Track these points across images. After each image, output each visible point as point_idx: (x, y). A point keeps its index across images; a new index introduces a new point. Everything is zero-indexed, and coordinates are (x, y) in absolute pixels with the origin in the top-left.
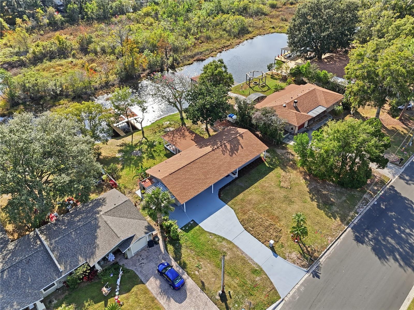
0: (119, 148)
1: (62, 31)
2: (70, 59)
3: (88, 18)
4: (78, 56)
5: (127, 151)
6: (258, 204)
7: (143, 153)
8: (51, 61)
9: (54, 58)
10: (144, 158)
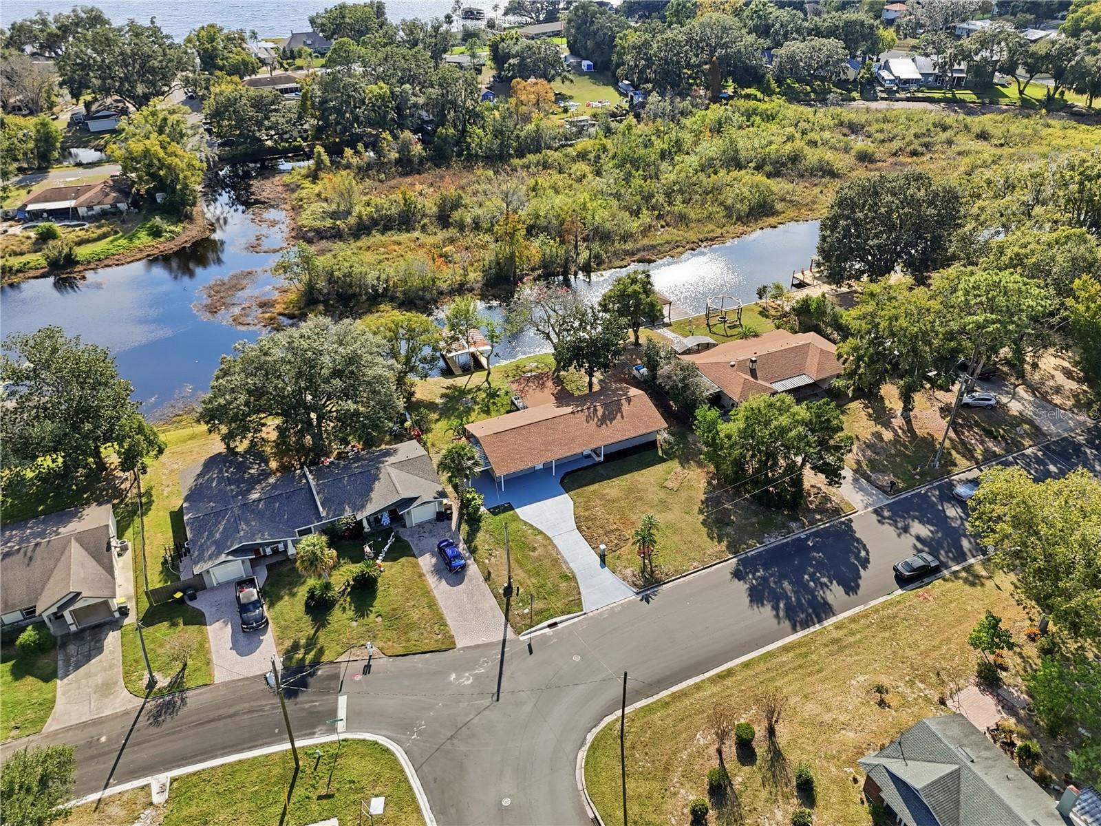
0: (444, 391)
1: (417, 176)
2: (416, 234)
3: (469, 155)
4: (431, 229)
5: (454, 397)
6: (613, 502)
7: (476, 403)
8: (383, 234)
9: (390, 229)
10: (474, 410)
